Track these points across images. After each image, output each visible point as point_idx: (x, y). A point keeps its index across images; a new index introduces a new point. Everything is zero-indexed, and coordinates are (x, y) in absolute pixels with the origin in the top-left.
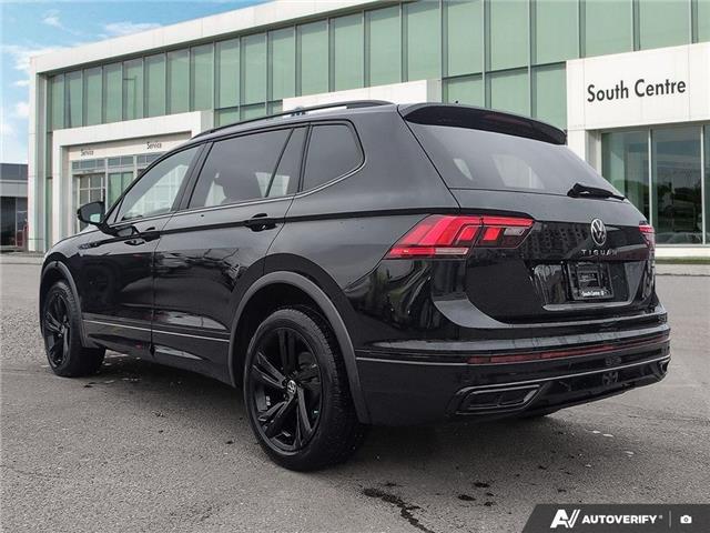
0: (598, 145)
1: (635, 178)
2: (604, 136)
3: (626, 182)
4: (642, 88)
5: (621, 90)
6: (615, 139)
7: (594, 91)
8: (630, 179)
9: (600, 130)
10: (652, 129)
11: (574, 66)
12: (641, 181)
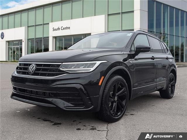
0: (54, 39)
1: (61, 46)
2: (55, 38)
3: (59, 47)
4: (62, 28)
5: (59, 29)
6: (58, 39)
7: (54, 29)
8: (60, 46)
9: (55, 37)
10: (64, 36)
11: (51, 24)
12: (62, 47)
